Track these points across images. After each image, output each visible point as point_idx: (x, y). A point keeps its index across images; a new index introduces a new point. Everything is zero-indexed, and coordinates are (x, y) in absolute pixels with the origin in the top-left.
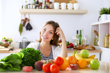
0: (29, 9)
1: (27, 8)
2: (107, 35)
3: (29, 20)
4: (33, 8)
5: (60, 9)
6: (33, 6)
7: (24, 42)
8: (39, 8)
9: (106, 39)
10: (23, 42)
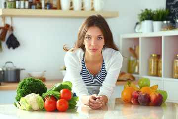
0: (19, 8)
1: (15, 8)
2: (153, 55)
3: (12, 29)
4: (25, 8)
5: (72, 9)
6: (25, 4)
7: (9, 69)
8: (36, 9)
9: (153, 62)
10: (7, 71)
